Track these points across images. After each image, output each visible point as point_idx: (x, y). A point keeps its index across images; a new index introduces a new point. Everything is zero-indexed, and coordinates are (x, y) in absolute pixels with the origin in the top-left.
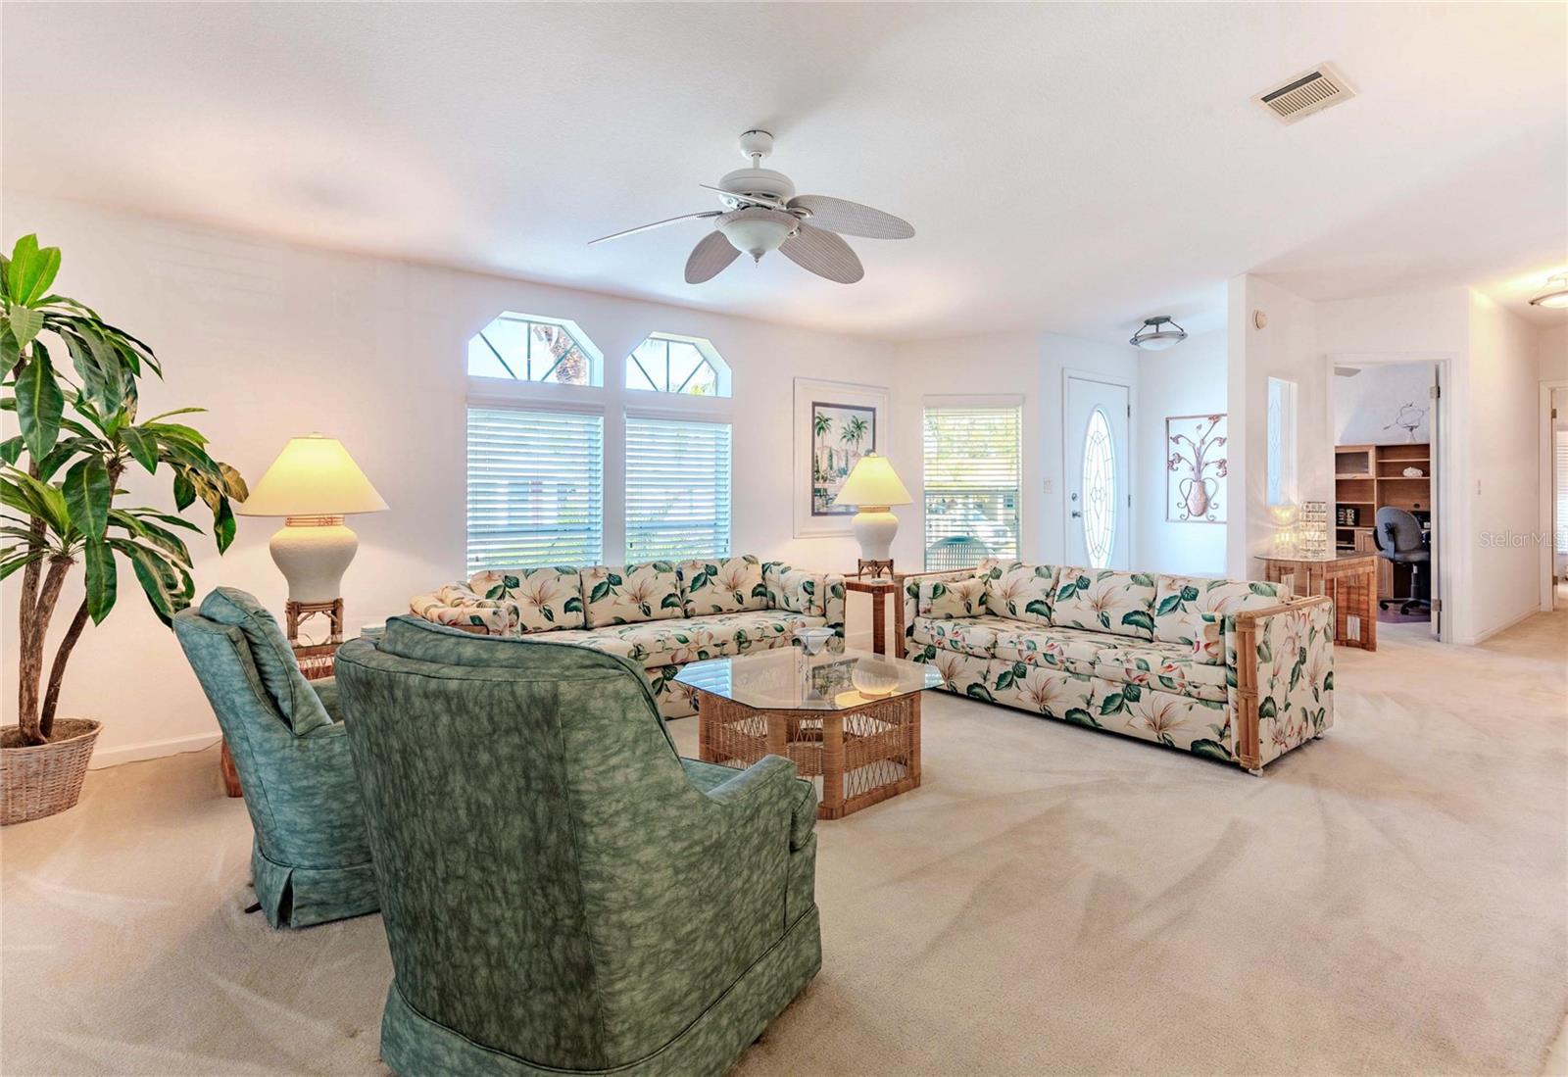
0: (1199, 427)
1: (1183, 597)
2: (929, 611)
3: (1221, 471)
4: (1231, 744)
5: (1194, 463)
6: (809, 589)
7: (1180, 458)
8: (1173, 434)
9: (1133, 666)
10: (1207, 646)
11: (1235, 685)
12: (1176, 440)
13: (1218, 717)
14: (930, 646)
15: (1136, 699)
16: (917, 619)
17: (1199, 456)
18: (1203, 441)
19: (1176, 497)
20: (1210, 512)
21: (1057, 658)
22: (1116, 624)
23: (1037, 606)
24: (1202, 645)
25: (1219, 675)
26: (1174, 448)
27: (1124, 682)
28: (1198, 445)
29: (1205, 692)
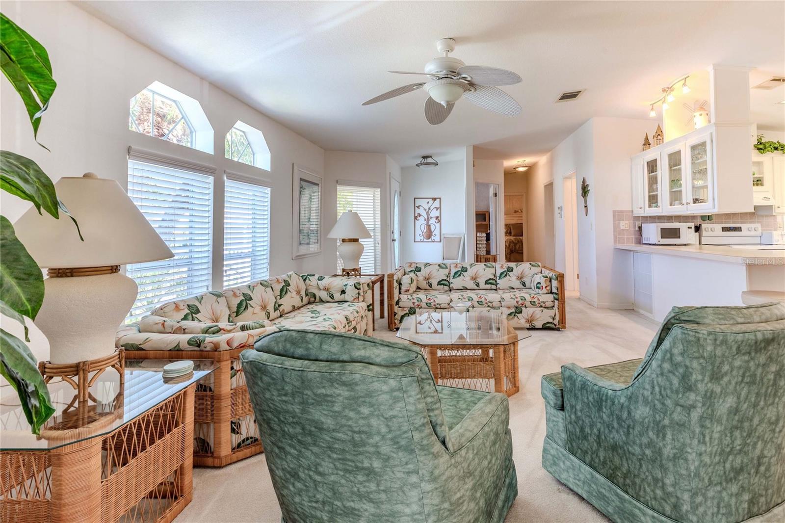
0: (428, 203)
1: (508, 271)
2: (407, 291)
3: (437, 221)
4: (556, 322)
5: (426, 217)
6: (358, 287)
7: (420, 215)
8: (417, 205)
9: (519, 299)
10: (546, 287)
11: (557, 300)
12: (418, 207)
13: (551, 313)
14: (411, 308)
15: (521, 312)
16: (401, 296)
17: (428, 215)
18: (429, 209)
19: (418, 232)
20: (433, 237)
21: (484, 302)
22: (482, 285)
23: (443, 282)
24: (544, 287)
25: (551, 297)
26: (417, 211)
27: (515, 306)
28: (427, 210)
29: (548, 304)
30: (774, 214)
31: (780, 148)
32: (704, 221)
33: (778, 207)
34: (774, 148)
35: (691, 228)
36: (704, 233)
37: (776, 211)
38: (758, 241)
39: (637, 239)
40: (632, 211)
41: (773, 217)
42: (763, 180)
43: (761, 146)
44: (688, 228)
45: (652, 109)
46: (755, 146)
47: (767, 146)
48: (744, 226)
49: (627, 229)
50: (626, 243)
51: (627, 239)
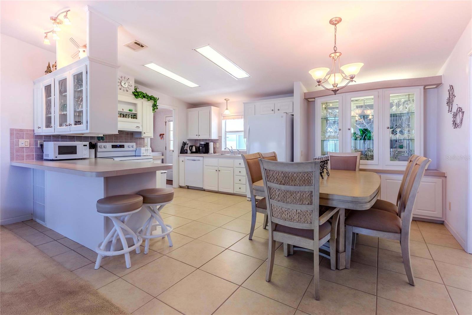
30: (142, 137)
31: (146, 97)
32: (99, 140)
33: (144, 133)
34: (143, 96)
35: (86, 145)
36: (99, 150)
37: (143, 136)
38: (133, 154)
39: (38, 155)
40: (34, 130)
41: (143, 139)
42: (137, 116)
43: (136, 94)
44: (84, 145)
45: (46, 37)
46: (133, 92)
47: (139, 94)
48: (126, 144)
49: (27, 146)
50: (26, 160)
51: (27, 156)
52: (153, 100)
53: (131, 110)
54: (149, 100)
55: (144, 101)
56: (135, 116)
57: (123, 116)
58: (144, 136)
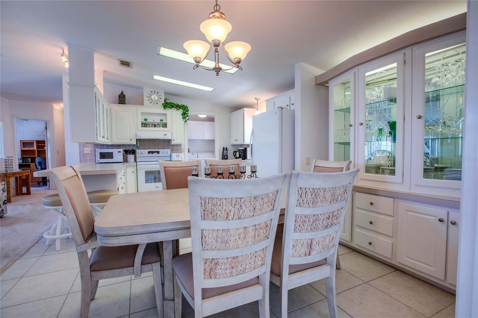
31: (175, 106)
33: (174, 140)
35: (120, 152)
36: (137, 155)
42: (167, 125)
43: (165, 105)
46: (162, 104)
47: (168, 104)
48: (160, 151)
49: (89, 153)
50: (89, 162)
51: (89, 159)
52: (182, 108)
53: (162, 120)
54: (178, 109)
55: (174, 110)
56: (165, 125)
57: (155, 126)
58: (173, 142)
